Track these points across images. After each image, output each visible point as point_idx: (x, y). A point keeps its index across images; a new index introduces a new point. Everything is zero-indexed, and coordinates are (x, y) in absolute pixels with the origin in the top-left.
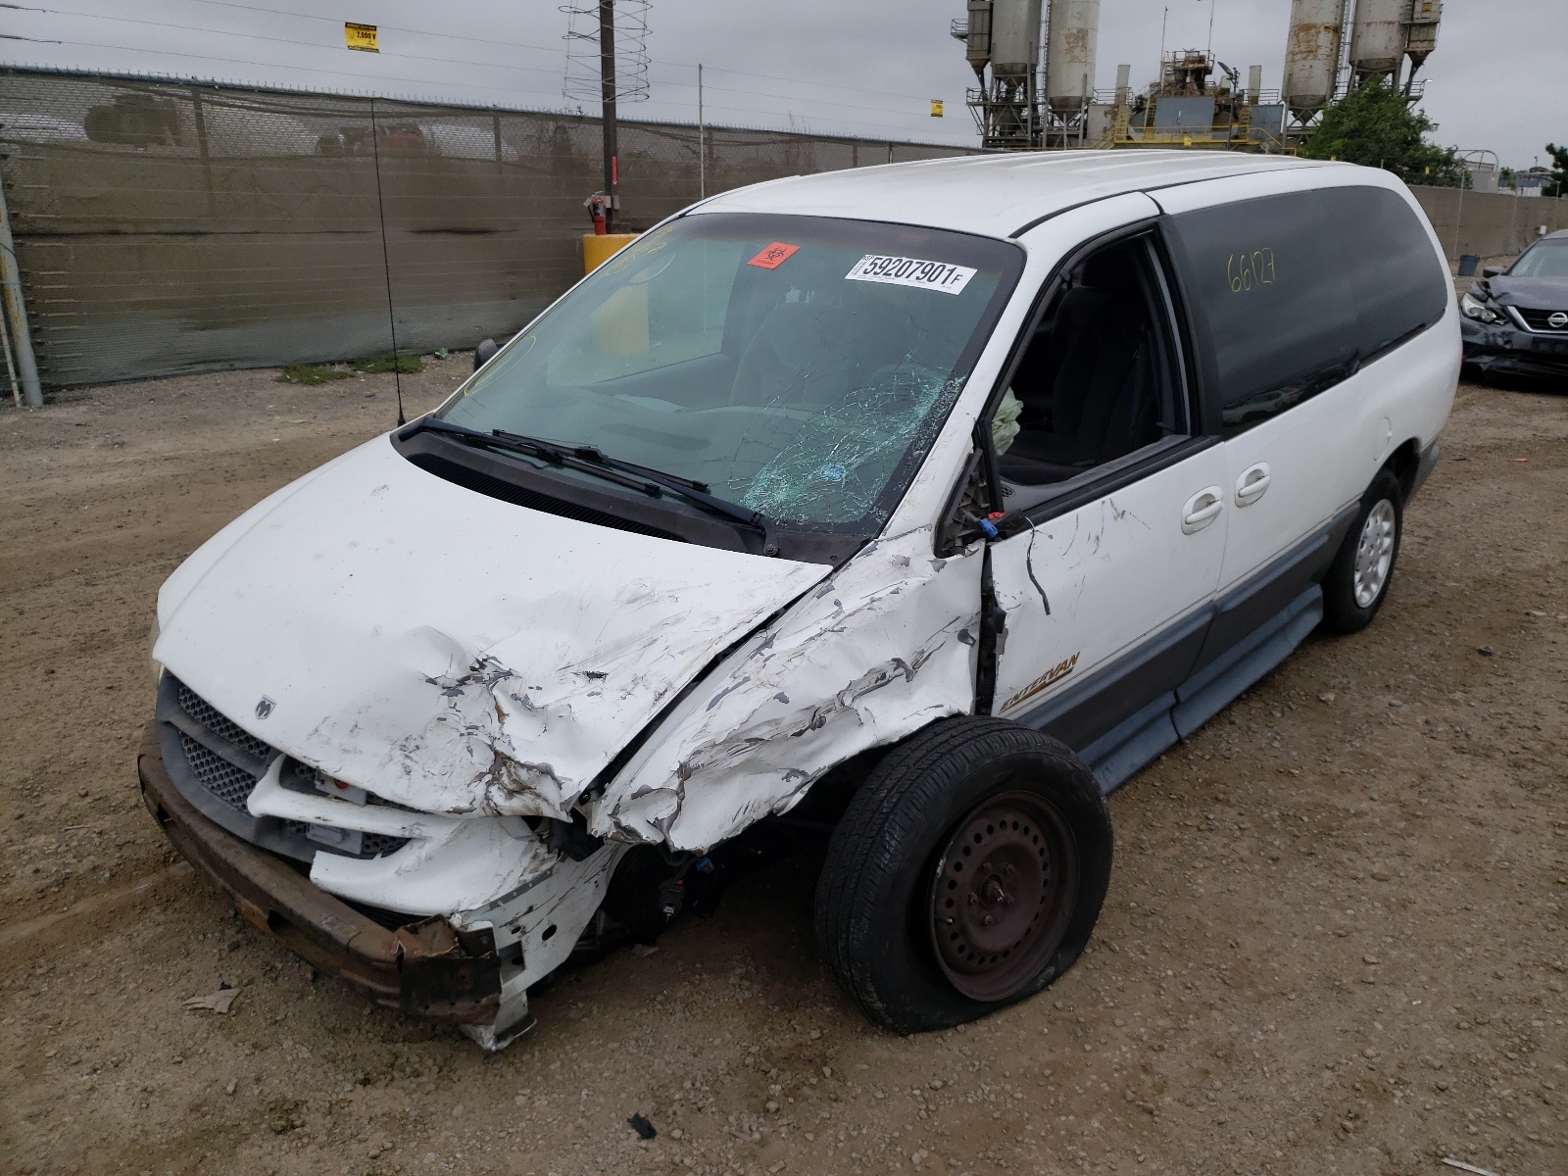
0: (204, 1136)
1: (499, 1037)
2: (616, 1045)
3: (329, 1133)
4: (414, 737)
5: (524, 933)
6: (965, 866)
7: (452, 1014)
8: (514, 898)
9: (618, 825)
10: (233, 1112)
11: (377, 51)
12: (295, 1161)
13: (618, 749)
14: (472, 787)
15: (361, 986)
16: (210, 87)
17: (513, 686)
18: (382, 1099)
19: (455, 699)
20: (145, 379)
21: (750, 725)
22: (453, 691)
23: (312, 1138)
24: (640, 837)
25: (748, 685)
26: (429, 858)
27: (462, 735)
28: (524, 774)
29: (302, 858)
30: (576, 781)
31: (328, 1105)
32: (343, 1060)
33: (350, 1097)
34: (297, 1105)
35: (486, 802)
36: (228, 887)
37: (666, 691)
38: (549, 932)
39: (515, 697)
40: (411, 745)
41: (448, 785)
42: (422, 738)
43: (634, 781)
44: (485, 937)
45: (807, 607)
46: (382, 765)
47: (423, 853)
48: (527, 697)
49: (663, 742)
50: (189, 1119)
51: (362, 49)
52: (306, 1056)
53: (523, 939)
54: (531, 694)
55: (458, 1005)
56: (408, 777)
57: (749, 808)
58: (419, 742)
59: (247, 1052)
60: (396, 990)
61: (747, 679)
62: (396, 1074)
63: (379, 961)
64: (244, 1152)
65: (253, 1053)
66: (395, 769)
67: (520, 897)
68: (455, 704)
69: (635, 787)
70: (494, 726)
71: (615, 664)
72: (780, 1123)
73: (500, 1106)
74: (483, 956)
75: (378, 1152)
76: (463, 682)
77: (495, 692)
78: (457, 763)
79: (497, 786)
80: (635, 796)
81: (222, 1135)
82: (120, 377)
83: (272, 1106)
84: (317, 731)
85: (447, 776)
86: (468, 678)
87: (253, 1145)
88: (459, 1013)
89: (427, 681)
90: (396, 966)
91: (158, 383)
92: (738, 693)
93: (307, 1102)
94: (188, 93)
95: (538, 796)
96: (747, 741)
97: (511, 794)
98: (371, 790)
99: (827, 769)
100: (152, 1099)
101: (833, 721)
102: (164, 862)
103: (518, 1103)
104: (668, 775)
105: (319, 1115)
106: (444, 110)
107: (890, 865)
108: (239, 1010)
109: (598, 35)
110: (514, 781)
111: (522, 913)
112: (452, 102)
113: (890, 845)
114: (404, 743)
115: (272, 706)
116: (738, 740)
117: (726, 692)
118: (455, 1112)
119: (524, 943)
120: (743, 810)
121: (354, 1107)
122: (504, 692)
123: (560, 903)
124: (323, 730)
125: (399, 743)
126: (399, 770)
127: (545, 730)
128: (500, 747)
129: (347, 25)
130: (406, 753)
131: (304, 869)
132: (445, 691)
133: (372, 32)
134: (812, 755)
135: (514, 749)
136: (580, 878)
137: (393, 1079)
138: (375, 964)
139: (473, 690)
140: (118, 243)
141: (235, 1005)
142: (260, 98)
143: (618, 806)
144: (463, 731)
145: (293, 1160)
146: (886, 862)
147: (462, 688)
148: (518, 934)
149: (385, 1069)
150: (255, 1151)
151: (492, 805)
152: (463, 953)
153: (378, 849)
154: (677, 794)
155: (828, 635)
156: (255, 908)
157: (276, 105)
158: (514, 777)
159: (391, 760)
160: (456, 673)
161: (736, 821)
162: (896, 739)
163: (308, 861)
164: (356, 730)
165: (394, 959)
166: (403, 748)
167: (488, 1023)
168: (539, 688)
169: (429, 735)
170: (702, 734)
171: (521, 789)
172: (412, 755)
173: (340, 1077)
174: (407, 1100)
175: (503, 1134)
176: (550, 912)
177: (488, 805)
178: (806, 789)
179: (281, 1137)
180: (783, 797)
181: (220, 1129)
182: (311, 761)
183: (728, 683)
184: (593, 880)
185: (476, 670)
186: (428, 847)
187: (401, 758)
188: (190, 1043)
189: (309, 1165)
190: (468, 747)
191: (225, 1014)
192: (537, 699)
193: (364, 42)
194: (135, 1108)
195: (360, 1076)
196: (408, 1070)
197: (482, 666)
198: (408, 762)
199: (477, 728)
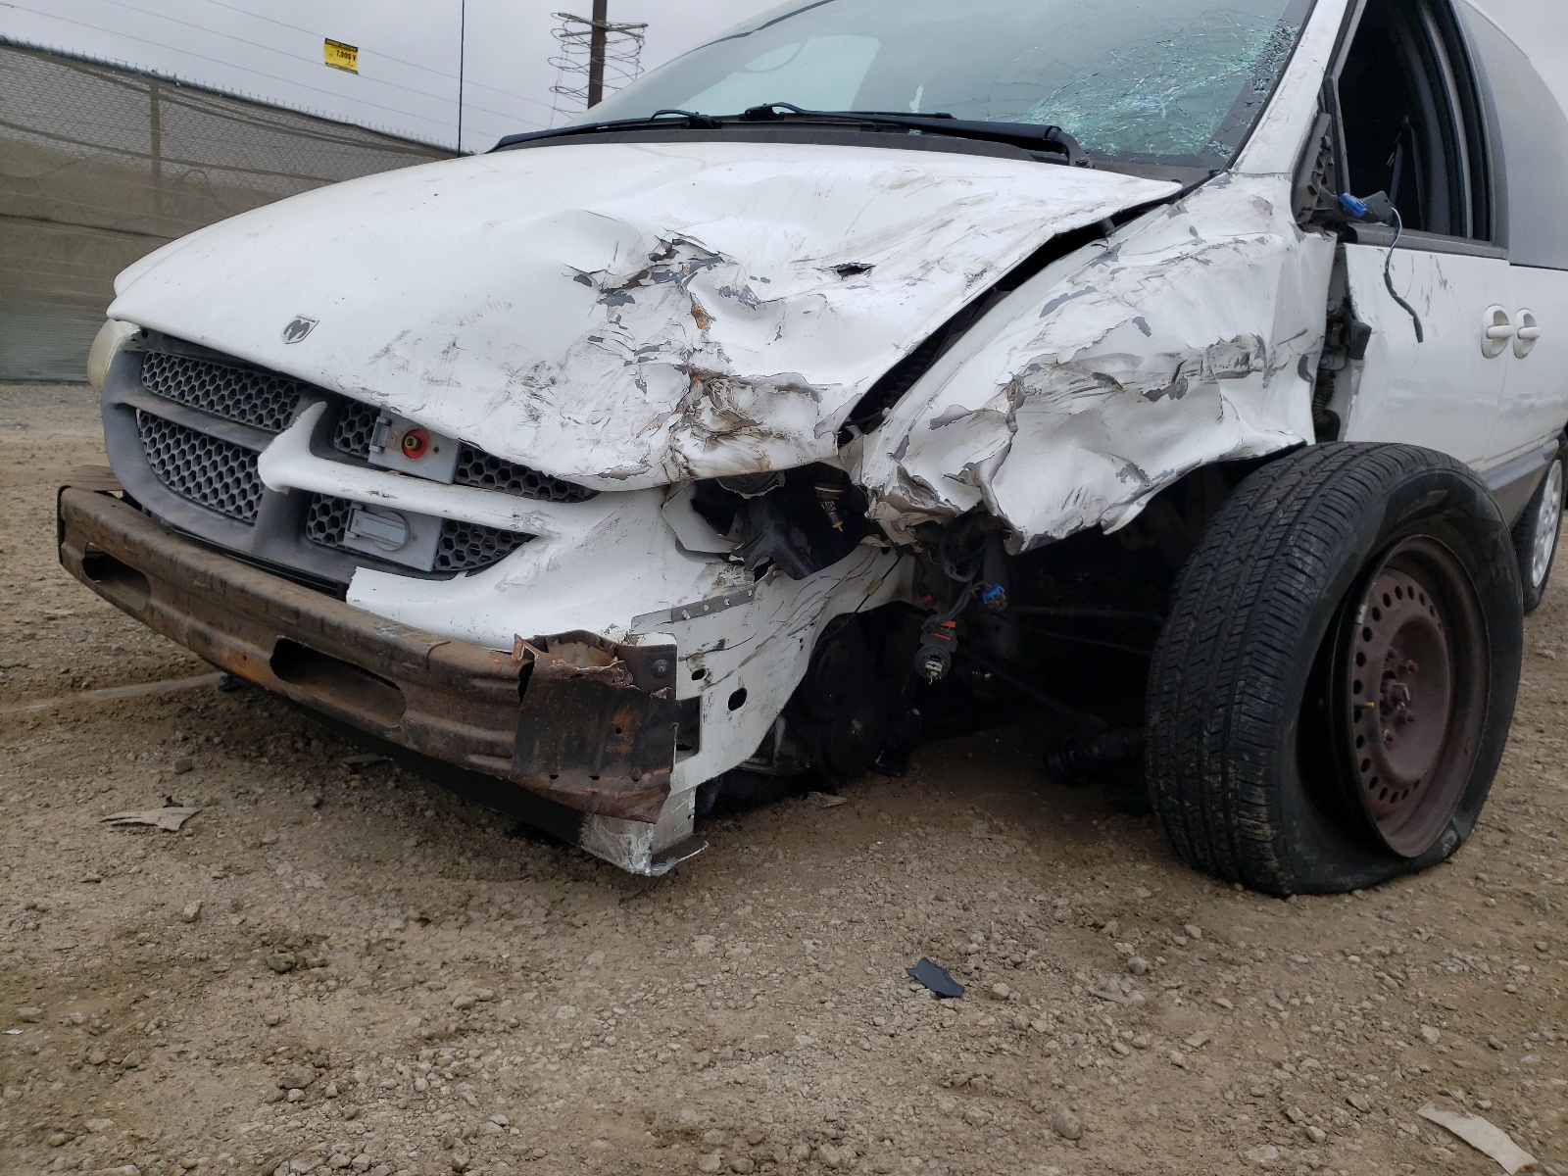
0: (143, 969)
1: (656, 859)
2: (834, 891)
3: (374, 976)
4: (548, 364)
5: (709, 684)
6: (1375, 634)
7: (594, 793)
8: (705, 614)
9: (903, 475)
10: (192, 943)
11: (356, 72)
12: (316, 1008)
13: (920, 336)
14: (645, 437)
15: (443, 734)
16: (171, 82)
17: (721, 276)
18: (453, 941)
19: (618, 310)
20: (57, 382)
21: (1100, 351)
22: (615, 296)
23: (342, 982)
24: (936, 498)
25: (1093, 297)
26: (553, 567)
27: (628, 363)
28: (743, 399)
29: (334, 575)
30: (848, 384)
31: (364, 944)
32: (380, 893)
33: (401, 936)
34: (308, 942)
35: (670, 454)
36: (201, 626)
37: (984, 271)
38: (737, 700)
39: (726, 292)
40: (543, 378)
41: (603, 438)
42: (562, 367)
43: (937, 400)
44: (663, 662)
45: (1158, 222)
46: (493, 405)
47: (544, 560)
48: (747, 289)
49: (980, 348)
50: (116, 946)
51: (341, 68)
52: (317, 885)
53: (706, 694)
54: (754, 286)
55: (605, 779)
56: (534, 424)
57: (1081, 497)
58: (554, 373)
59: (216, 874)
60: (507, 737)
61: (1090, 290)
62: (473, 915)
63: (487, 676)
64: (219, 993)
65: (226, 876)
66: (514, 412)
67: (711, 616)
68: (619, 318)
69: (938, 409)
70: (690, 334)
71: (884, 254)
72: (1166, 983)
73: (670, 954)
74: (657, 694)
75: (471, 999)
76: (634, 282)
77: (691, 288)
78: (619, 404)
79: (689, 430)
80: (936, 424)
81: (177, 969)
82: (27, 376)
83: (264, 938)
84: (387, 350)
85: (600, 425)
86: (643, 274)
87: (235, 985)
88: (606, 792)
89: (576, 279)
90: (516, 687)
91: (73, 389)
92: (1083, 302)
93: (326, 938)
94: (146, 87)
95: (764, 435)
96: (1098, 376)
97: (715, 438)
98: (472, 438)
99: (1175, 474)
100: (46, 919)
101: (1195, 393)
102: (72, 686)
103: (700, 951)
104: (995, 390)
105: (350, 955)
106: (420, 148)
107: (1307, 591)
108: (198, 830)
109: (586, 91)
110: (725, 415)
111: (710, 647)
112: (428, 141)
113: (1304, 563)
114: (532, 374)
115: (312, 324)
116: (1085, 371)
117: (1065, 298)
118: (591, 960)
119: (704, 702)
120: (1073, 498)
121: (408, 949)
122: (706, 288)
123: (755, 655)
124: (399, 350)
125: (523, 373)
126: (521, 414)
127: (779, 336)
128: (700, 362)
129: (328, 41)
130: (534, 390)
131: (339, 591)
132: (603, 296)
133: (352, 53)
134: (1161, 446)
135: (728, 361)
136: (785, 624)
137: (468, 922)
138: (477, 683)
139: (650, 294)
140: (49, 230)
141: (191, 823)
142: (223, 103)
143: (906, 441)
144: (630, 356)
145: (311, 1006)
146: (1300, 587)
147: (634, 293)
148: (700, 682)
149: (454, 909)
150: (240, 993)
151: (681, 459)
152: (630, 678)
153: (461, 564)
154: (1008, 422)
155: (1190, 262)
156: (248, 647)
157: (241, 114)
158: (726, 406)
159: (508, 398)
160: (622, 268)
161: (1066, 510)
162: (1262, 453)
163: (344, 580)
164: (454, 351)
165: (515, 671)
166: (529, 381)
167: (646, 819)
168: (764, 280)
169: (572, 362)
170: (1040, 343)
171: (736, 425)
172: (543, 393)
173: (378, 911)
174: (500, 944)
175: (691, 986)
176: (743, 664)
177: (673, 459)
178: (1144, 500)
179: (287, 977)
180: (1115, 505)
181: (172, 962)
182: (375, 395)
183: (1064, 287)
184: (799, 635)
185: (661, 258)
186: (550, 552)
187: (525, 397)
188: (114, 861)
189: (345, 1014)
190: (637, 382)
191: (175, 832)
192: (762, 292)
193: (343, 62)
194: (14, 929)
195: (413, 913)
196: (494, 911)
197: (670, 253)
198: (535, 403)
199: (656, 349)
